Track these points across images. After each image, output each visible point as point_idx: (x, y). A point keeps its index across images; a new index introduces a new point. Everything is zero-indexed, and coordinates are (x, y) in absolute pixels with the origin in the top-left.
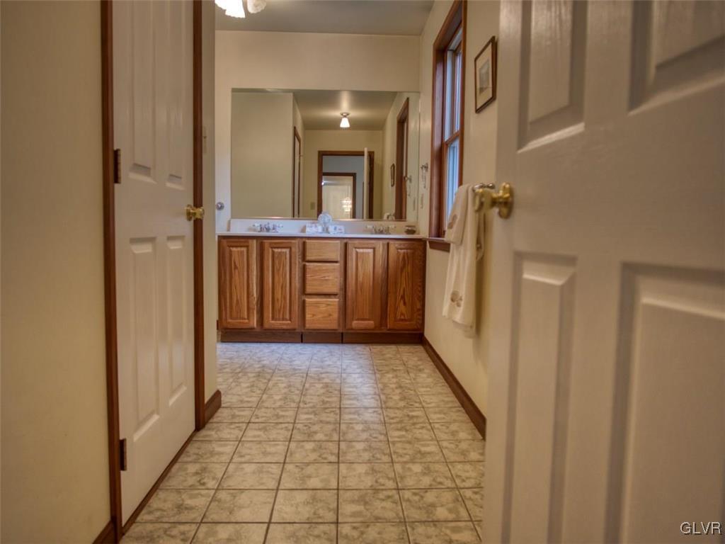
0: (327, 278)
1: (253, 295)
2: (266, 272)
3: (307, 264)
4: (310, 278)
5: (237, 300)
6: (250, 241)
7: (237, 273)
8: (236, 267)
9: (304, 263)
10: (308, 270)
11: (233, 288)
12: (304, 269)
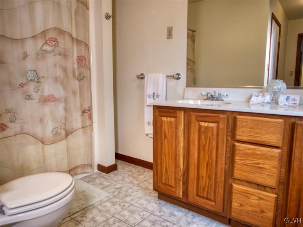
0: (261, 166)
1: (179, 167)
2: (192, 146)
3: (236, 144)
4: (239, 162)
5: (166, 168)
6: (178, 112)
7: (166, 143)
8: (166, 137)
9: (233, 142)
10: (237, 152)
11: (163, 156)
12: (233, 151)
